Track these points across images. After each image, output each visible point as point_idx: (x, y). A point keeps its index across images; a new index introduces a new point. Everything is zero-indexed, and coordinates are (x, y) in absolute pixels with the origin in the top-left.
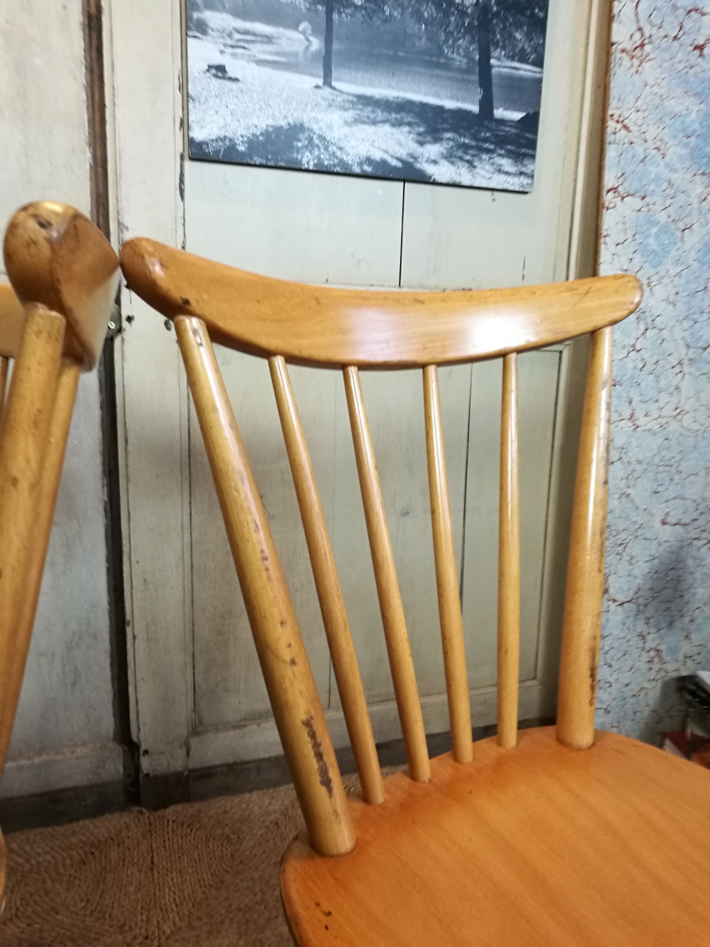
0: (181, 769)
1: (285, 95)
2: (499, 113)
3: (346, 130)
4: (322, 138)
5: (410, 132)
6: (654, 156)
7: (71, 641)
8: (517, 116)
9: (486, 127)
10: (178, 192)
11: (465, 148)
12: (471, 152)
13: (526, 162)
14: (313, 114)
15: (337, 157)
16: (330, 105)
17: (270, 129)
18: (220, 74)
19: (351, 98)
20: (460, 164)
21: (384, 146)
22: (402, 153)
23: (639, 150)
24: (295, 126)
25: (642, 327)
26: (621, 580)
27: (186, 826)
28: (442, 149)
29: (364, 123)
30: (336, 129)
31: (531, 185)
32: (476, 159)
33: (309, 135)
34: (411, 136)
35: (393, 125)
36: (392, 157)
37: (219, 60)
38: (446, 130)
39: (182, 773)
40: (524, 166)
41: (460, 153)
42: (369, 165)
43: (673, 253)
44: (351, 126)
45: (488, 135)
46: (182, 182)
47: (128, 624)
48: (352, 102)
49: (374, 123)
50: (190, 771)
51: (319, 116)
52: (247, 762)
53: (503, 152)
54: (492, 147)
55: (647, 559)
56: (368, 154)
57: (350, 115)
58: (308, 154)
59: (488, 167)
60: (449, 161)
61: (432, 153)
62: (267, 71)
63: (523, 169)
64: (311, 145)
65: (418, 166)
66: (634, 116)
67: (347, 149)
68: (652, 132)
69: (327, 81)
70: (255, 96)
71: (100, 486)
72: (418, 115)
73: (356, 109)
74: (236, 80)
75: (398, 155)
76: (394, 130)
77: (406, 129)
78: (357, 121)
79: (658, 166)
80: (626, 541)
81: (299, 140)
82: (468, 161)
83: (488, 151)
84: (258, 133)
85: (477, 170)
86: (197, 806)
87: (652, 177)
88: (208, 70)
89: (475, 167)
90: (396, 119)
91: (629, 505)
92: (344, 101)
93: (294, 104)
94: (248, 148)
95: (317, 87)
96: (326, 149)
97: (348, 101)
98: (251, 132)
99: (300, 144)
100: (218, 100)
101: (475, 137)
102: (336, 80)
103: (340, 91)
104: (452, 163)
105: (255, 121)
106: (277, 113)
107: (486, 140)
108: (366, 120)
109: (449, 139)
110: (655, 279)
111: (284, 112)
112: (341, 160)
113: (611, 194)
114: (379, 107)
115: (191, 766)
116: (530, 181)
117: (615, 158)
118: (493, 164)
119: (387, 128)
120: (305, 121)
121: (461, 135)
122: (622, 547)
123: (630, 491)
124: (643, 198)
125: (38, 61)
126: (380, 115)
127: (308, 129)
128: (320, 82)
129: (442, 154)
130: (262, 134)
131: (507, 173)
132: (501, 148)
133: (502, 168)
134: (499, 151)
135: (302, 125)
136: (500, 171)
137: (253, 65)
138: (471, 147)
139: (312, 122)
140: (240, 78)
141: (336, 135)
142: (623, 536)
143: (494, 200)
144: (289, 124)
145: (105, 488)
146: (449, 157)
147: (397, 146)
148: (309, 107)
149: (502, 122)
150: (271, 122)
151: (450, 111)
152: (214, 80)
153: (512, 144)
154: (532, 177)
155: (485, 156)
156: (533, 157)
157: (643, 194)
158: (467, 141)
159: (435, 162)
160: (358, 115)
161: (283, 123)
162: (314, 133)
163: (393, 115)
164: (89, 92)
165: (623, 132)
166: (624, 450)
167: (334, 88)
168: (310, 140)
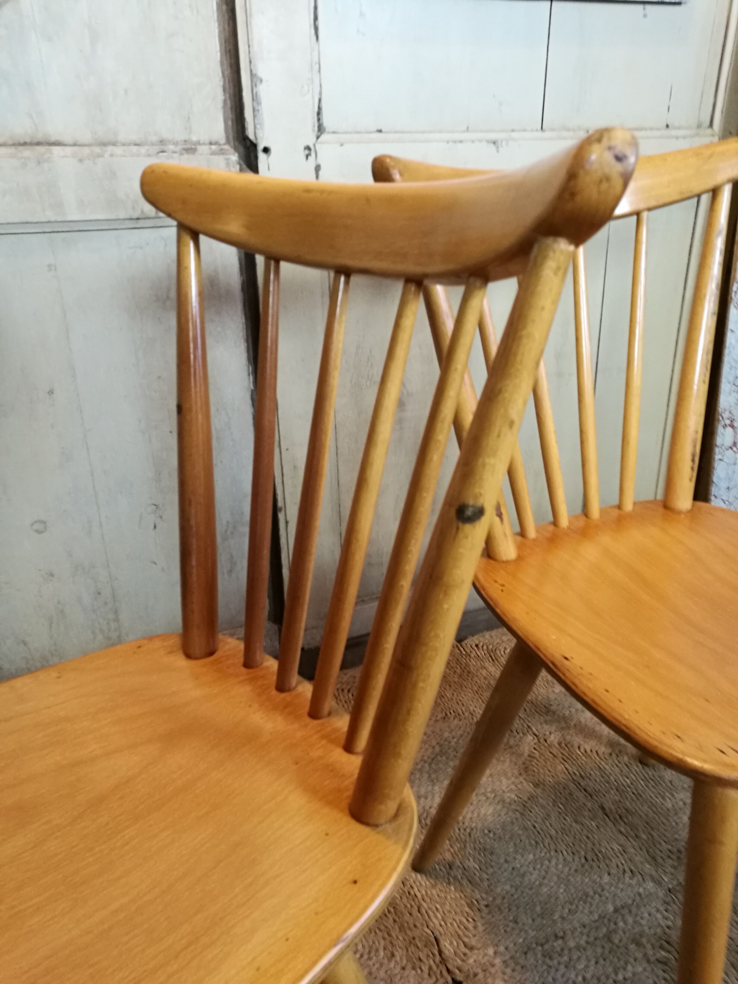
7: (226, 531)
10: (313, 31)
27: (346, 691)
46: (316, 18)
47: (281, 510)
71: (245, 373)
143: (645, 16)
145: (251, 375)
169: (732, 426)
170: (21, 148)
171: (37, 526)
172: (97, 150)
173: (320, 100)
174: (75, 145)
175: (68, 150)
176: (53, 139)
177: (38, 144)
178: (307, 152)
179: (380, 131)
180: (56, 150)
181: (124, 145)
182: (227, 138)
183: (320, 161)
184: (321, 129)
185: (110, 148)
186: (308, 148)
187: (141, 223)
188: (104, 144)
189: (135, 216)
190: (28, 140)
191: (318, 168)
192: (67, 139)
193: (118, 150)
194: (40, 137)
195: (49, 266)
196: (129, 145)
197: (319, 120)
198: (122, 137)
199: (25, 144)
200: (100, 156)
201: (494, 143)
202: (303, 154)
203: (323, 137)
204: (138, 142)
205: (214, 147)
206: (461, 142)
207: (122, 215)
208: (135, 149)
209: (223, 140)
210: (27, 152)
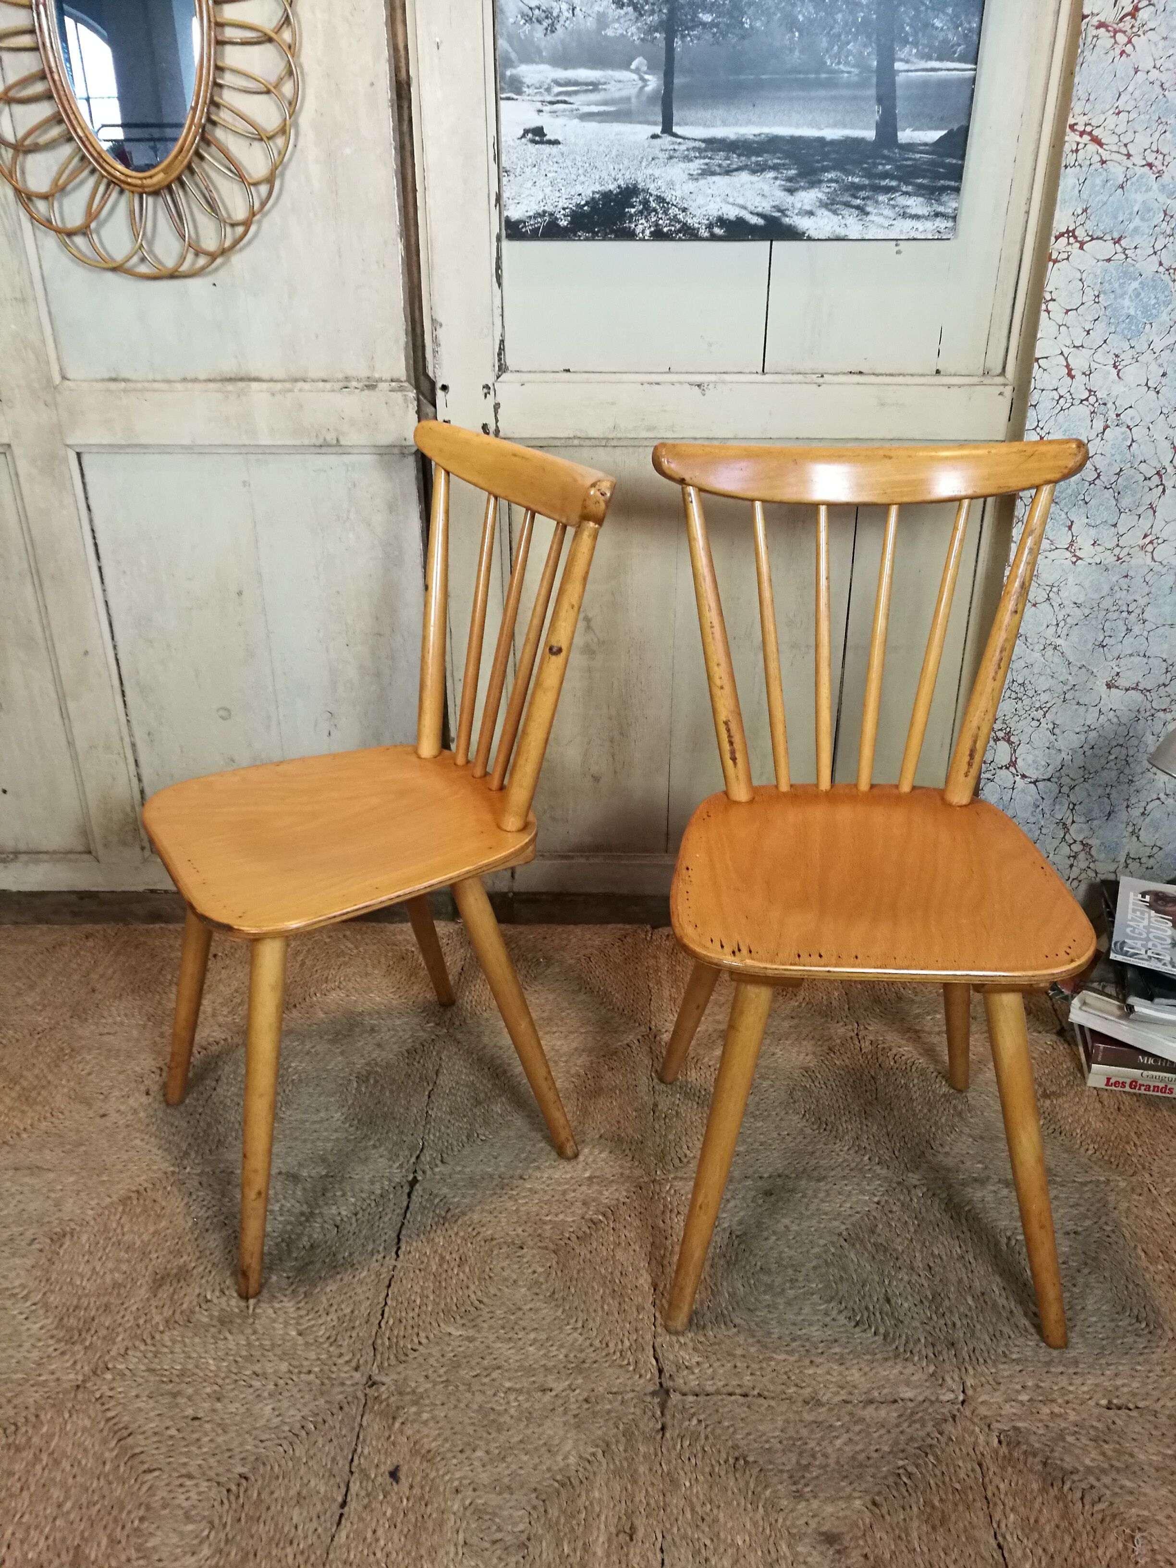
0: (506, 890)
1: (614, 153)
2: (905, 136)
3: (691, 186)
4: (660, 199)
5: (776, 178)
6: (1142, 176)
8: (933, 136)
9: (884, 157)
10: (495, 279)
11: (854, 189)
12: (862, 194)
13: (944, 198)
14: (649, 171)
15: (679, 222)
16: (671, 158)
17: (597, 196)
18: (537, 138)
19: (697, 144)
20: (846, 212)
21: (741, 201)
22: (765, 206)
23: (1117, 172)
24: (627, 188)
25: (1099, 425)
26: (1036, 752)
28: (820, 195)
29: (713, 173)
30: (677, 187)
31: (954, 229)
32: (869, 203)
33: (645, 199)
34: (778, 182)
35: (754, 172)
36: (751, 213)
37: (535, 121)
38: (826, 169)
39: (506, 893)
40: (941, 204)
41: (847, 198)
42: (721, 227)
43: (1164, 317)
44: (697, 179)
45: (888, 167)
46: (498, 267)
47: (453, 740)
48: (699, 149)
49: (728, 172)
50: (515, 894)
51: (657, 173)
52: (574, 894)
53: (910, 189)
54: (894, 183)
55: (1077, 730)
56: (720, 213)
57: (696, 166)
58: (643, 221)
59: (887, 212)
60: (830, 210)
61: (806, 201)
62: (592, 126)
63: (941, 209)
64: (647, 209)
65: (786, 221)
66: (1112, 121)
67: (691, 210)
68: (1142, 140)
69: (667, 129)
70: (579, 158)
72: (787, 155)
73: (704, 158)
74: (556, 142)
75: (760, 210)
76: (754, 178)
77: (771, 174)
78: (707, 172)
79: (1149, 189)
80: (1048, 705)
81: (634, 207)
82: (857, 207)
83: (888, 190)
84: (583, 203)
85: (870, 218)
86: (521, 928)
87: (1136, 209)
88: (523, 136)
89: (867, 214)
90: (757, 164)
91: (1057, 660)
92: (688, 150)
93: (626, 162)
94: (570, 223)
95: (655, 136)
96: (666, 213)
97: (694, 148)
98: (574, 202)
99: (633, 210)
100: (535, 170)
101: (869, 174)
102: (678, 124)
103: (684, 138)
104: (835, 212)
105: (579, 188)
106: (604, 175)
107: (885, 175)
108: (718, 169)
109: (831, 181)
110: (1127, 357)
111: (613, 173)
112: (685, 224)
113: (1063, 240)
114: (734, 152)
115: (516, 889)
116: (950, 224)
117: (1074, 187)
118: (894, 207)
119: (744, 177)
120: (639, 180)
121: (848, 173)
122: (1041, 712)
123: (1059, 642)
124: (1117, 241)
125: (348, 151)
126: (736, 161)
127: (643, 190)
128: (658, 130)
129: (821, 201)
130: (587, 203)
131: (916, 217)
132: (907, 184)
133: (908, 211)
134: (904, 189)
135: (635, 186)
136: (904, 215)
137: (576, 121)
138: (862, 188)
139: (648, 180)
140: (560, 139)
141: (678, 193)
142: (1044, 697)
143: (898, 252)
144: (619, 187)
146: (830, 205)
147: (759, 199)
148: (644, 164)
149: (910, 147)
150: (597, 188)
151: (833, 143)
152: (530, 145)
153: (924, 177)
154: (954, 218)
155: (882, 198)
156: (957, 190)
157: (1116, 236)
158: (857, 180)
159: (811, 213)
160: (707, 164)
161: (612, 187)
162: (651, 195)
163: (754, 159)
164: (400, 176)
165: (1092, 147)
166: (1055, 589)
167: (676, 135)
168: (646, 203)
169: (1008, 741)
170: (227, 384)
171: (222, 713)
172: (288, 385)
173: (502, 342)
174: (271, 380)
175: (264, 386)
176: (254, 374)
177: (242, 379)
178: (485, 390)
179: (568, 371)
180: (255, 385)
181: (313, 381)
182: (408, 376)
183: (498, 400)
184: (502, 368)
185: (300, 385)
186: (486, 387)
187: (323, 450)
188: (296, 380)
189: (318, 444)
190: (233, 376)
191: (497, 407)
192: (265, 376)
193: (306, 386)
194: (242, 373)
195: (244, 483)
196: (318, 381)
197: (500, 360)
198: (312, 375)
199: (230, 380)
200: (290, 391)
201: (699, 386)
202: (481, 392)
203: (504, 377)
204: (325, 378)
205: (393, 384)
206: (658, 384)
207: (306, 442)
208: (321, 384)
209: (404, 378)
210: (230, 387)
